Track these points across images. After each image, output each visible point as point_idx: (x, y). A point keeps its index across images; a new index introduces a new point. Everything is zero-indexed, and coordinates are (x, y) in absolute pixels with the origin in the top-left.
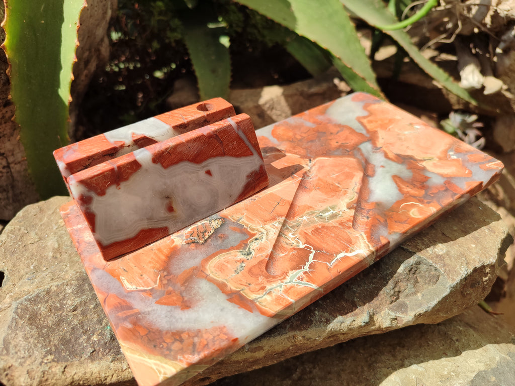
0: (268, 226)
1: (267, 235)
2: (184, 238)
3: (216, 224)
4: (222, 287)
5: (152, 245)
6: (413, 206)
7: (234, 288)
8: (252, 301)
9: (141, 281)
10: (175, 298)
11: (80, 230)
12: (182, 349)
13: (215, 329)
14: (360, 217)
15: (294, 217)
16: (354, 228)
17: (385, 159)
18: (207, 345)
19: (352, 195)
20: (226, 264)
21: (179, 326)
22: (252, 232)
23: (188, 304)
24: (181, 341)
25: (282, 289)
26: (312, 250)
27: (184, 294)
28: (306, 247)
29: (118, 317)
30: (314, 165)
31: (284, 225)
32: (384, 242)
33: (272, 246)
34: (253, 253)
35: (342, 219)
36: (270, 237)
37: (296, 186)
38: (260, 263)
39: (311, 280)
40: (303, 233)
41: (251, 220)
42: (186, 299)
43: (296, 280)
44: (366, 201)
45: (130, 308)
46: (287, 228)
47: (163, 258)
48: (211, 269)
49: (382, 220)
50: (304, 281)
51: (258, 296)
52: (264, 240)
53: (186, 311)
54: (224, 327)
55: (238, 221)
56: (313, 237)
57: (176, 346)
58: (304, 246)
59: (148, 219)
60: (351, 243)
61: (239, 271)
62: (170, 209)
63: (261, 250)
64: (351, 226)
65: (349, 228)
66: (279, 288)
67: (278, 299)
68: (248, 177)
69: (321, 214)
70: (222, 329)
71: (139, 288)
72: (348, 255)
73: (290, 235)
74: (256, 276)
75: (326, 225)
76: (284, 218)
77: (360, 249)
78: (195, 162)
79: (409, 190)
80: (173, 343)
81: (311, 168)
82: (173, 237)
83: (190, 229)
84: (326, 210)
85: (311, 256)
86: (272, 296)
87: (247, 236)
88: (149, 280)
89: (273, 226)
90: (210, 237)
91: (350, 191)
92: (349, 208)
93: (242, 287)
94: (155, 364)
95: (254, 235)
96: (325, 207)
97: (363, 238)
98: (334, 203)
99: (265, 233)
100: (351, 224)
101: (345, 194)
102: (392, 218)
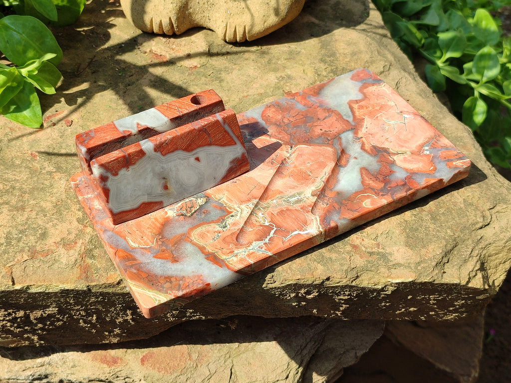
0: (243, 206)
1: (241, 213)
2: (175, 211)
3: (201, 201)
4: (202, 249)
5: (150, 214)
6: (368, 197)
7: (210, 251)
8: (223, 261)
9: (142, 242)
10: (167, 255)
11: (90, 198)
12: (171, 287)
13: (195, 276)
14: (321, 204)
15: (266, 199)
16: (312, 213)
17: (361, 151)
18: (188, 285)
19: (319, 184)
20: (207, 233)
21: (170, 273)
22: (230, 210)
23: (177, 259)
24: (171, 282)
25: (246, 254)
26: (274, 227)
27: (174, 253)
28: (270, 225)
29: (126, 265)
30: (294, 153)
31: (256, 206)
32: (333, 224)
33: (244, 222)
34: (228, 226)
35: (304, 204)
36: (243, 215)
37: (273, 172)
38: (232, 234)
39: (268, 249)
40: (270, 214)
41: (230, 200)
42: (175, 256)
43: (257, 248)
44: (331, 190)
45: (135, 259)
46: (259, 209)
47: (159, 225)
48: (195, 236)
49: (337, 207)
50: (263, 249)
51: (228, 257)
52: (238, 217)
53: (175, 263)
54: (201, 275)
55: (220, 200)
56: (277, 217)
57: (167, 285)
59: (148, 194)
60: (306, 224)
61: (215, 239)
62: (166, 188)
63: (234, 224)
64: (310, 210)
65: (308, 212)
66: (244, 253)
67: (241, 260)
68: (231, 162)
69: (288, 199)
70: (199, 277)
71: (140, 246)
72: (301, 233)
73: (260, 214)
74: (228, 243)
75: (290, 208)
76: (257, 200)
77: (312, 228)
78: (187, 151)
79: (371, 182)
80: (165, 283)
81: (290, 155)
82: (166, 209)
83: (180, 204)
84: (294, 196)
85: (273, 232)
86: (237, 258)
87: (225, 212)
88: (148, 241)
89: (248, 207)
90: (195, 211)
91: (318, 180)
92: (313, 195)
93: (217, 250)
94: (153, 295)
95: (231, 212)
96: (293, 193)
97: (317, 220)
98: (302, 190)
99: (240, 211)
100: (311, 208)
101: (313, 182)
102: (346, 206)
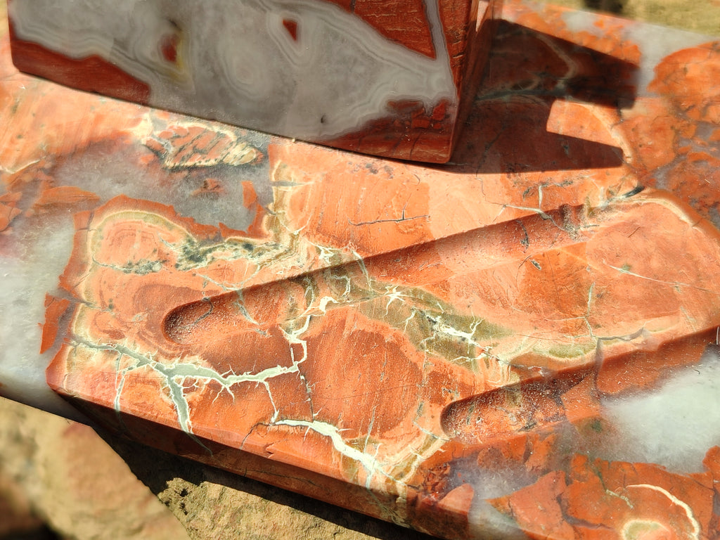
0: (306, 244)
1: (277, 257)
2: (157, 133)
3: (238, 154)
7: (82, 288)
8: (69, 337)
14: (515, 410)
20: (138, 237)
22: (264, 227)
25: (136, 369)
26: (296, 363)
27: (18, 223)
28: (298, 346)
33: (250, 285)
34: (203, 264)
36: (272, 266)
37: (500, 214)
38: (184, 291)
39: (198, 409)
40: (338, 318)
41: (300, 206)
42: (9, 232)
43: (179, 381)
48: (107, 223)
49: (538, 459)
50: (187, 398)
51: (90, 339)
52: (256, 260)
55: (280, 184)
56: (342, 344)
58: (298, 341)
60: (385, 428)
61: (134, 269)
63: (223, 271)
64: (448, 402)
66: (134, 362)
67: (104, 377)
69: (438, 319)
72: (339, 444)
74: (141, 305)
75: (409, 350)
76: (358, 256)
77: (381, 457)
81: (608, 209)
82: (149, 114)
83: (188, 124)
84: (462, 323)
85: (278, 371)
86: (106, 360)
87: (249, 223)
89: (313, 255)
90: (192, 168)
91: (592, 336)
93: (95, 300)
95: (259, 234)
96: (471, 313)
97: (427, 446)
98: (505, 326)
99: (281, 250)
100: (458, 397)
101: (566, 331)
102: (568, 482)
